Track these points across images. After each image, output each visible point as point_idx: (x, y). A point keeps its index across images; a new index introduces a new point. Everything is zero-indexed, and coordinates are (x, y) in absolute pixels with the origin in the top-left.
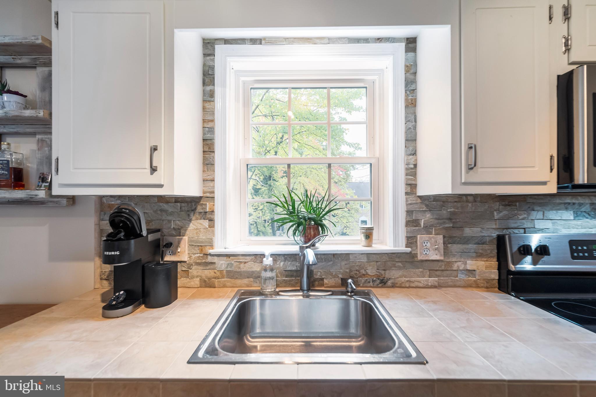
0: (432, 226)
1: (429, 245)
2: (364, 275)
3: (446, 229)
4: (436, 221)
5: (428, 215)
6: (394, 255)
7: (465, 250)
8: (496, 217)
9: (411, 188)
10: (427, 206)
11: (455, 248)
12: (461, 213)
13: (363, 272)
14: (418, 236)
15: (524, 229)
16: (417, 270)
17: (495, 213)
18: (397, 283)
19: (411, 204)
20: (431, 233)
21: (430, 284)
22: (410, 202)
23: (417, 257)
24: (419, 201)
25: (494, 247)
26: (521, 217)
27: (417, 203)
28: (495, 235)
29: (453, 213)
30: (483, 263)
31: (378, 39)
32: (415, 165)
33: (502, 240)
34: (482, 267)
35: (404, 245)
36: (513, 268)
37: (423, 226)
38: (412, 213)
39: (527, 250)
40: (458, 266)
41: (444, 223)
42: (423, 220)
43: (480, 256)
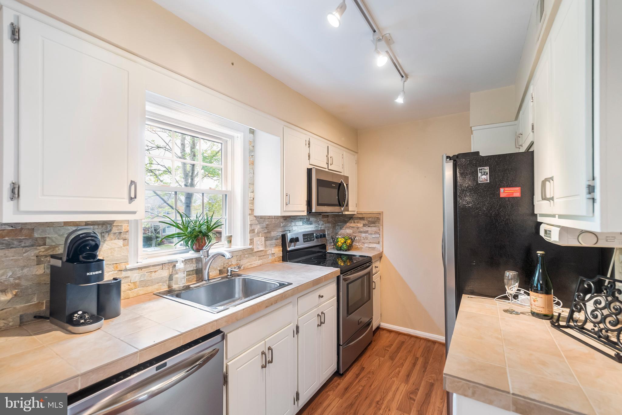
0: (260, 232)
1: (259, 242)
2: (230, 265)
3: (265, 233)
4: (262, 229)
5: (258, 226)
6: (245, 251)
7: (272, 244)
8: (281, 226)
9: (251, 211)
10: (258, 221)
11: (268, 243)
12: (270, 224)
13: (230, 263)
14: (255, 238)
15: (290, 231)
16: (254, 257)
17: (281, 224)
18: (245, 267)
19: (251, 220)
20: (259, 236)
21: (259, 264)
22: (251, 219)
23: (254, 250)
24: (255, 219)
25: (280, 241)
26: (289, 225)
27: (253, 220)
28: (281, 234)
29: (267, 225)
30: (277, 249)
32: (253, 198)
33: (284, 237)
34: (278, 251)
35: (249, 244)
36: (289, 249)
37: (256, 232)
38: (252, 225)
39: (295, 240)
40: (269, 252)
41: (264, 230)
42: (256, 229)
43: (276, 246)
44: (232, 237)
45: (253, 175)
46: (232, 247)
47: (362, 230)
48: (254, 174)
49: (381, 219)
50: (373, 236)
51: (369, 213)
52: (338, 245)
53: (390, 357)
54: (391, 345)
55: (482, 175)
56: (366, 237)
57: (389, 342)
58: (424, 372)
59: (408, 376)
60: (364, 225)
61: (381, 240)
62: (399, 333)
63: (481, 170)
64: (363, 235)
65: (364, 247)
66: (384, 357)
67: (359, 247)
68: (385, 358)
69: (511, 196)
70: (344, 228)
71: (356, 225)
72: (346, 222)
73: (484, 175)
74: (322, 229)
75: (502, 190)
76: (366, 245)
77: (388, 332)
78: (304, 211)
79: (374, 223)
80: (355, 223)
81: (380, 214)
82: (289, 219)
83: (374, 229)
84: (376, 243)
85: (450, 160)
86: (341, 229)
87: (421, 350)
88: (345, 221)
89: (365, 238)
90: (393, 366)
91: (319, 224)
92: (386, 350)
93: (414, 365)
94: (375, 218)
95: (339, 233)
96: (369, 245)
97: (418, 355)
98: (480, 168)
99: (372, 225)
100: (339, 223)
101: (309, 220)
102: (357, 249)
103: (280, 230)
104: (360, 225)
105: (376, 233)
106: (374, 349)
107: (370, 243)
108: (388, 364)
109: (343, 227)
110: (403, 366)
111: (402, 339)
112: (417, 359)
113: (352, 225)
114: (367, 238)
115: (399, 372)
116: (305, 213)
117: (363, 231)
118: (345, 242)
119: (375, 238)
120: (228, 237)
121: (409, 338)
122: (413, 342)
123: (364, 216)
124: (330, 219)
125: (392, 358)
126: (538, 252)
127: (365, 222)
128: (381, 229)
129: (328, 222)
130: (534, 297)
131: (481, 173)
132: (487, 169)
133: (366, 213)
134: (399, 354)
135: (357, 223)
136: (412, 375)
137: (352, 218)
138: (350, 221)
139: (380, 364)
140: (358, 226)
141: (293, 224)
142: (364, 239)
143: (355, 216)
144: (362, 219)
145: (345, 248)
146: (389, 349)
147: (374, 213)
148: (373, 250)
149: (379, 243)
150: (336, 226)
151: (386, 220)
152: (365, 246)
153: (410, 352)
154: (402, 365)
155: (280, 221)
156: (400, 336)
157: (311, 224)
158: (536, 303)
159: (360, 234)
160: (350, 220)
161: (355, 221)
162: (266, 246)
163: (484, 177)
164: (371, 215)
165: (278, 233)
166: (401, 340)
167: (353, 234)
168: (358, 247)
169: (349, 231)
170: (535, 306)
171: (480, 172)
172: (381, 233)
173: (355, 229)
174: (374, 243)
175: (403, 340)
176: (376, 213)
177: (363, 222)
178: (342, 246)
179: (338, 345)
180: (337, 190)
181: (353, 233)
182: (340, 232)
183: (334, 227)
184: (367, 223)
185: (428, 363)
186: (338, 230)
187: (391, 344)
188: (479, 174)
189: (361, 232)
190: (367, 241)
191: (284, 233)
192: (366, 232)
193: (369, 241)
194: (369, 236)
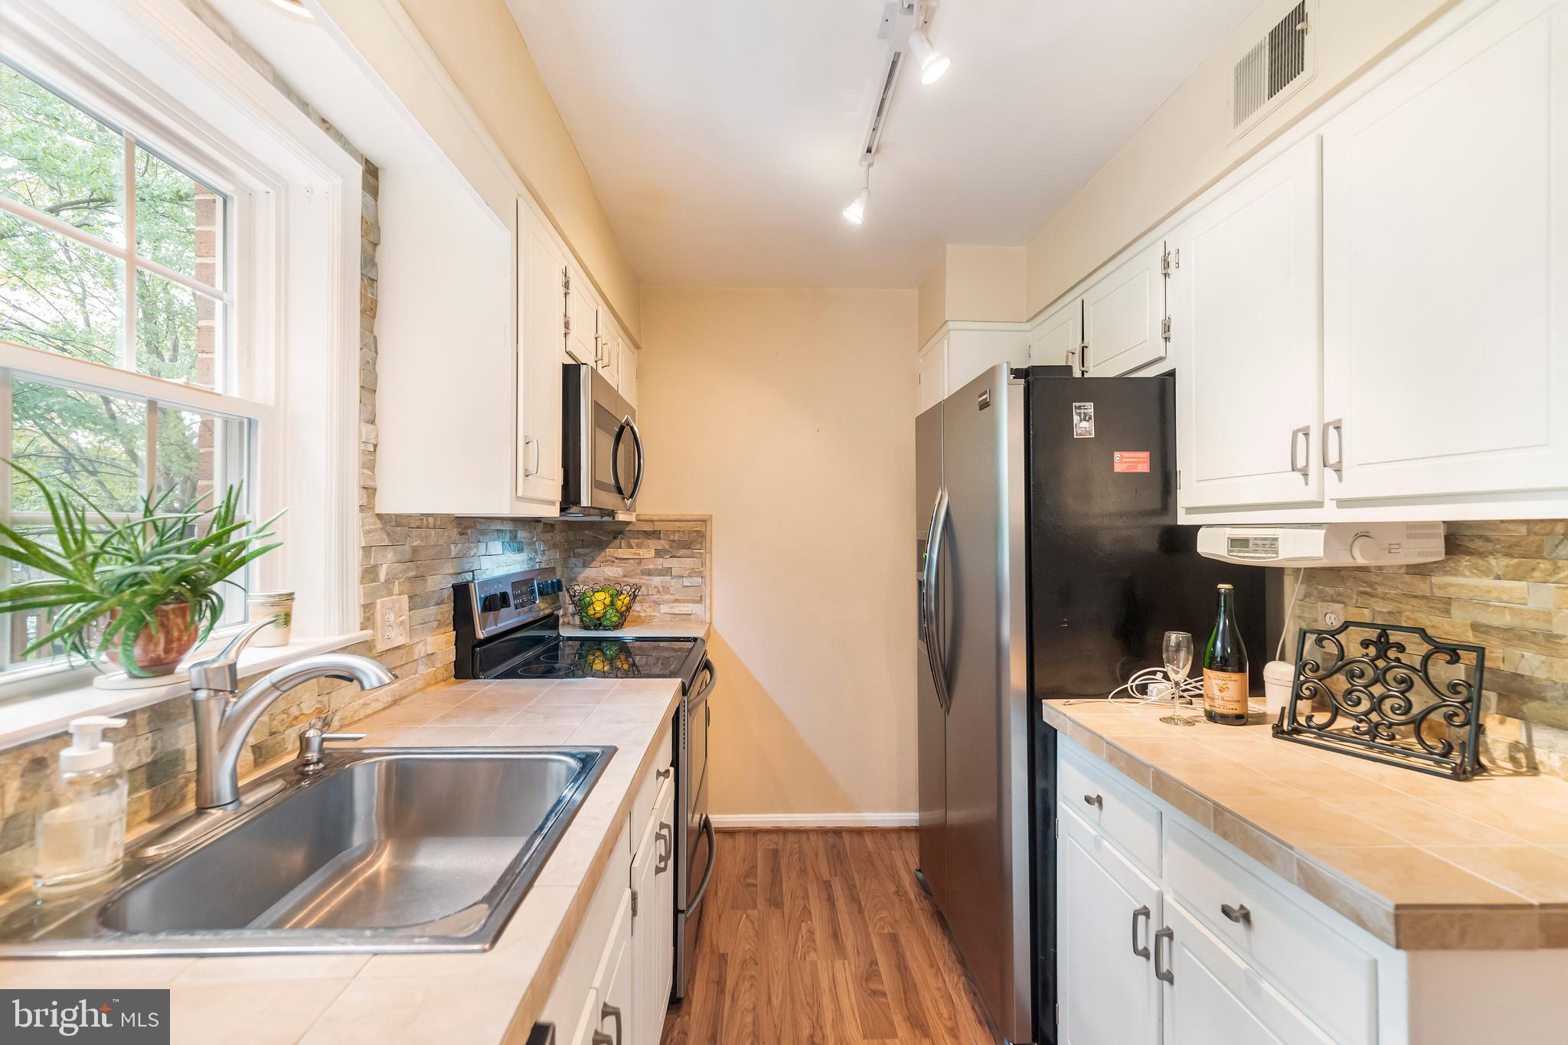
0: (395, 577)
1: (392, 617)
2: (296, 718)
3: (409, 579)
4: (400, 567)
5: (390, 555)
6: (345, 652)
7: (427, 620)
8: (453, 554)
9: (368, 497)
10: (389, 535)
11: (420, 613)
12: (423, 547)
13: (295, 711)
14: (379, 601)
15: (473, 571)
17: (452, 546)
18: (346, 717)
19: (369, 532)
20: (392, 593)
21: (390, 698)
22: (367, 528)
23: (375, 646)
24: (379, 525)
25: (448, 608)
26: (472, 553)
27: (374, 530)
28: (449, 583)
29: (415, 550)
30: (443, 636)
31: (324, 121)
32: (375, 446)
33: (461, 592)
34: (442, 645)
35: (358, 626)
36: (481, 634)
37: (382, 576)
38: (370, 553)
39: (495, 603)
40: (420, 651)
41: (408, 569)
42: (385, 566)
43: (439, 626)
44: (293, 599)
45: (374, 354)
46: (292, 640)
47: (651, 566)
48: (377, 354)
49: (708, 535)
50: (686, 582)
51: (674, 518)
52: (591, 612)
53: (769, 900)
54: (751, 868)
55: (1081, 421)
56: (663, 587)
57: (744, 861)
58: (861, 911)
59: (836, 935)
60: (659, 553)
61: (708, 592)
62: (754, 833)
63: (1079, 408)
64: (657, 580)
65: (657, 614)
66: (755, 907)
67: (643, 614)
68: (759, 908)
69: (1133, 471)
70: (595, 564)
71: (635, 554)
72: (601, 546)
73: (1085, 420)
74: (543, 566)
75: (1117, 456)
76: (664, 609)
77: (727, 836)
79: (687, 545)
80: (631, 547)
81: (704, 521)
82: (470, 528)
83: (688, 563)
84: (694, 602)
85: (1014, 378)
86: (585, 565)
87: (823, 861)
88: (601, 541)
89: (661, 588)
90: (789, 922)
91: (536, 552)
92: (748, 885)
93: (831, 901)
94: (690, 532)
95: (581, 577)
96: (672, 608)
97: (826, 876)
98: (1077, 404)
99: (682, 552)
100: (578, 547)
101: (516, 537)
102: (639, 621)
103: (449, 568)
104: (647, 553)
105: (693, 573)
106: (720, 893)
107: (676, 601)
108: (774, 922)
109: (593, 560)
110: (811, 916)
111: (769, 845)
112: (827, 885)
113: (623, 553)
114: (666, 589)
115: (811, 932)
117: (656, 570)
118: (612, 604)
119: (691, 589)
120: (271, 600)
121: (781, 837)
122: (796, 846)
123: (658, 526)
124: (558, 537)
125: (775, 903)
126: (1220, 586)
127: (663, 544)
128: (708, 563)
129: (555, 546)
130: (1220, 682)
131: (1079, 414)
132: (1090, 408)
133: (663, 518)
134: (784, 884)
135: (639, 546)
136: (843, 932)
137: (621, 533)
138: (617, 542)
139: (757, 928)
140: (639, 554)
141: (482, 546)
142: (659, 592)
143: (630, 527)
144: (654, 534)
145: (615, 619)
146: (754, 882)
147: (689, 518)
148: (684, 620)
149: (700, 601)
150: (570, 557)
151: (719, 539)
152: (662, 611)
153: (803, 871)
154: (806, 910)
155: (449, 537)
156: (758, 837)
157: (520, 550)
158: (1224, 694)
159: (646, 577)
160: (615, 538)
161: (633, 542)
162: (412, 632)
163: (1084, 424)
164: (678, 524)
165: (441, 582)
166: (768, 847)
167: (625, 579)
168: (640, 617)
169: (612, 572)
170: (1223, 699)
171: (1077, 414)
172: (707, 574)
173: (628, 565)
174: (688, 601)
175: (771, 847)
176: (694, 518)
177: (654, 544)
178: (604, 615)
180: (613, 444)
181: (625, 576)
182: (582, 575)
183: (566, 559)
184: (667, 547)
185: (855, 886)
186: (576, 570)
187: (751, 865)
188: (1076, 418)
189: (649, 573)
190: (667, 597)
191: (460, 580)
192: (668, 571)
193: (673, 598)
194: (673, 582)
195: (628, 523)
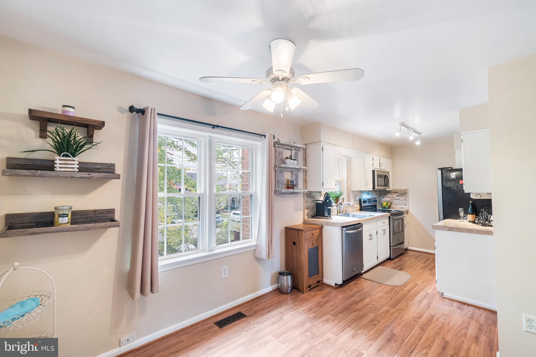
1: (352, 202)
3: (354, 198)
5: (352, 195)
8: (359, 195)
9: (350, 188)
10: (352, 193)
11: (355, 202)
16: (351, 208)
20: (352, 199)
24: (351, 191)
25: (359, 202)
29: (355, 194)
32: (351, 183)
33: (360, 200)
34: (358, 206)
36: (363, 205)
39: (365, 202)
40: (355, 206)
43: (358, 204)
45: (350, 173)
49: (407, 192)
50: (403, 201)
51: (400, 189)
52: (383, 206)
54: (415, 254)
55: (452, 176)
60: (397, 196)
61: (408, 204)
62: (419, 251)
64: (397, 201)
65: (397, 207)
70: (385, 197)
72: (386, 194)
74: (374, 197)
75: (460, 181)
76: (399, 206)
78: (371, 189)
79: (403, 194)
80: (392, 195)
81: (407, 190)
82: (361, 192)
83: (403, 198)
85: (440, 170)
86: (383, 198)
90: (417, 260)
91: (373, 195)
92: (412, 256)
94: (404, 192)
95: (382, 200)
98: (452, 173)
99: (402, 196)
100: (383, 194)
101: (369, 193)
102: (393, 208)
103: (359, 197)
104: (395, 196)
105: (404, 200)
107: (401, 205)
108: (414, 259)
113: (390, 196)
114: (399, 203)
116: (372, 190)
117: (397, 199)
118: (387, 204)
119: (404, 203)
124: (377, 193)
125: (416, 258)
126: (470, 202)
127: (398, 194)
128: (407, 198)
129: (377, 194)
130: (469, 216)
133: (398, 189)
135: (393, 195)
138: (389, 194)
139: (410, 259)
141: (363, 194)
142: (397, 203)
143: (391, 191)
144: (396, 192)
145: (387, 207)
148: (403, 209)
149: (406, 205)
150: (380, 196)
151: (410, 193)
155: (359, 193)
157: (370, 195)
158: (470, 218)
160: (389, 193)
161: (392, 194)
162: (354, 204)
164: (401, 191)
165: (358, 198)
167: (391, 201)
168: (394, 206)
169: (388, 199)
172: (407, 200)
173: (392, 198)
174: (403, 205)
176: (404, 189)
177: (396, 194)
178: (385, 206)
179: (390, 246)
180: (384, 179)
184: (399, 195)
189: (395, 200)
191: (360, 198)
192: (399, 199)
193: (400, 204)
194: (400, 201)
195: (391, 190)
